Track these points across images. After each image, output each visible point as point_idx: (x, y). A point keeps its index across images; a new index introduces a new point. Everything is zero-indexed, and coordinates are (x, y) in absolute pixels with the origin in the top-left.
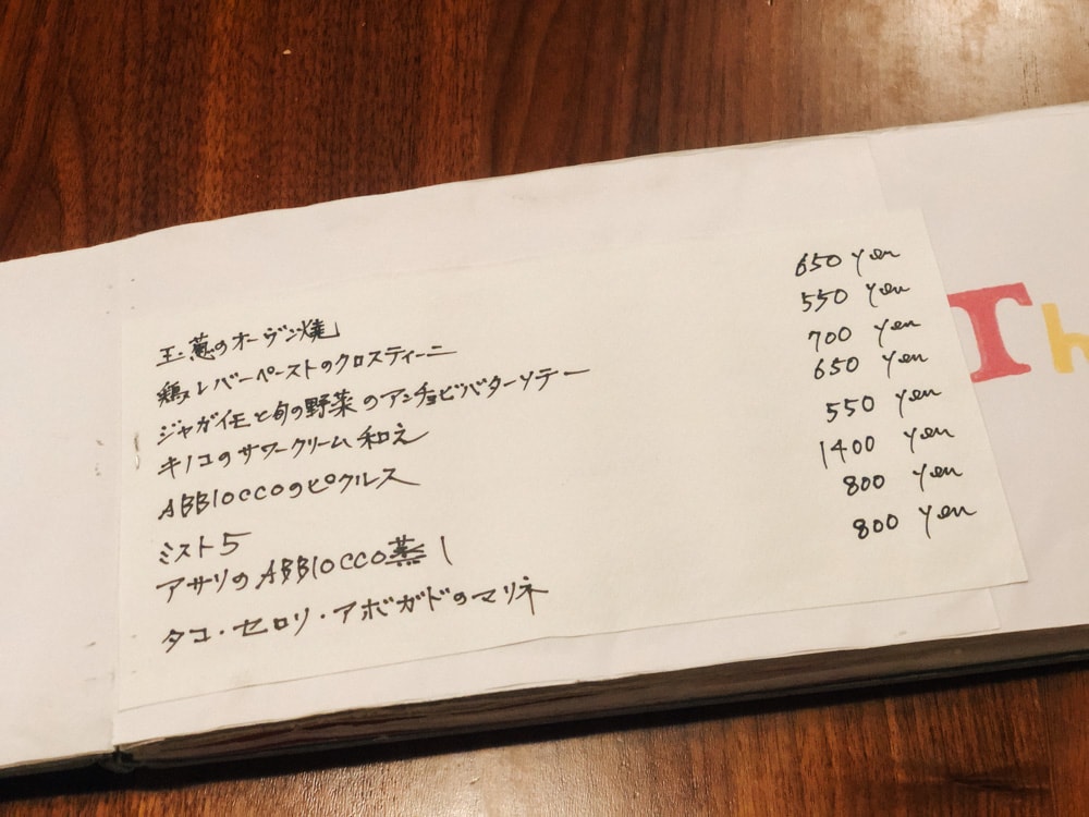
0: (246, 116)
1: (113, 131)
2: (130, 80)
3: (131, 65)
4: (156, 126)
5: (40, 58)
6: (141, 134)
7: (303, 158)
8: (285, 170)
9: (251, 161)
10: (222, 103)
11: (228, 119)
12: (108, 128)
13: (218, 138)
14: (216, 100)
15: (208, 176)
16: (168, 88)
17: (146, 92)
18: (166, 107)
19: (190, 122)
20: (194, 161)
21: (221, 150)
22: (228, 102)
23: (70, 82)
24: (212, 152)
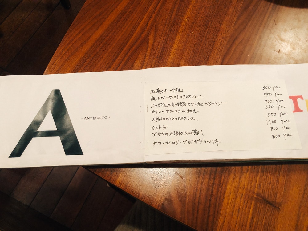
0: (182, 42)
1: (160, 36)
2: (165, 29)
3: (166, 26)
4: (167, 38)
5: (152, 19)
6: (165, 39)
7: (190, 53)
8: (186, 53)
9: (181, 50)
10: (179, 38)
11: (179, 41)
12: (159, 36)
13: (177, 44)
14: (179, 37)
15: (173, 50)
16: (171, 32)
17: (167, 31)
18: (170, 35)
19: (173, 39)
20: (172, 47)
21: (177, 46)
22: (180, 38)
23: (155, 25)
24: (175, 46)
